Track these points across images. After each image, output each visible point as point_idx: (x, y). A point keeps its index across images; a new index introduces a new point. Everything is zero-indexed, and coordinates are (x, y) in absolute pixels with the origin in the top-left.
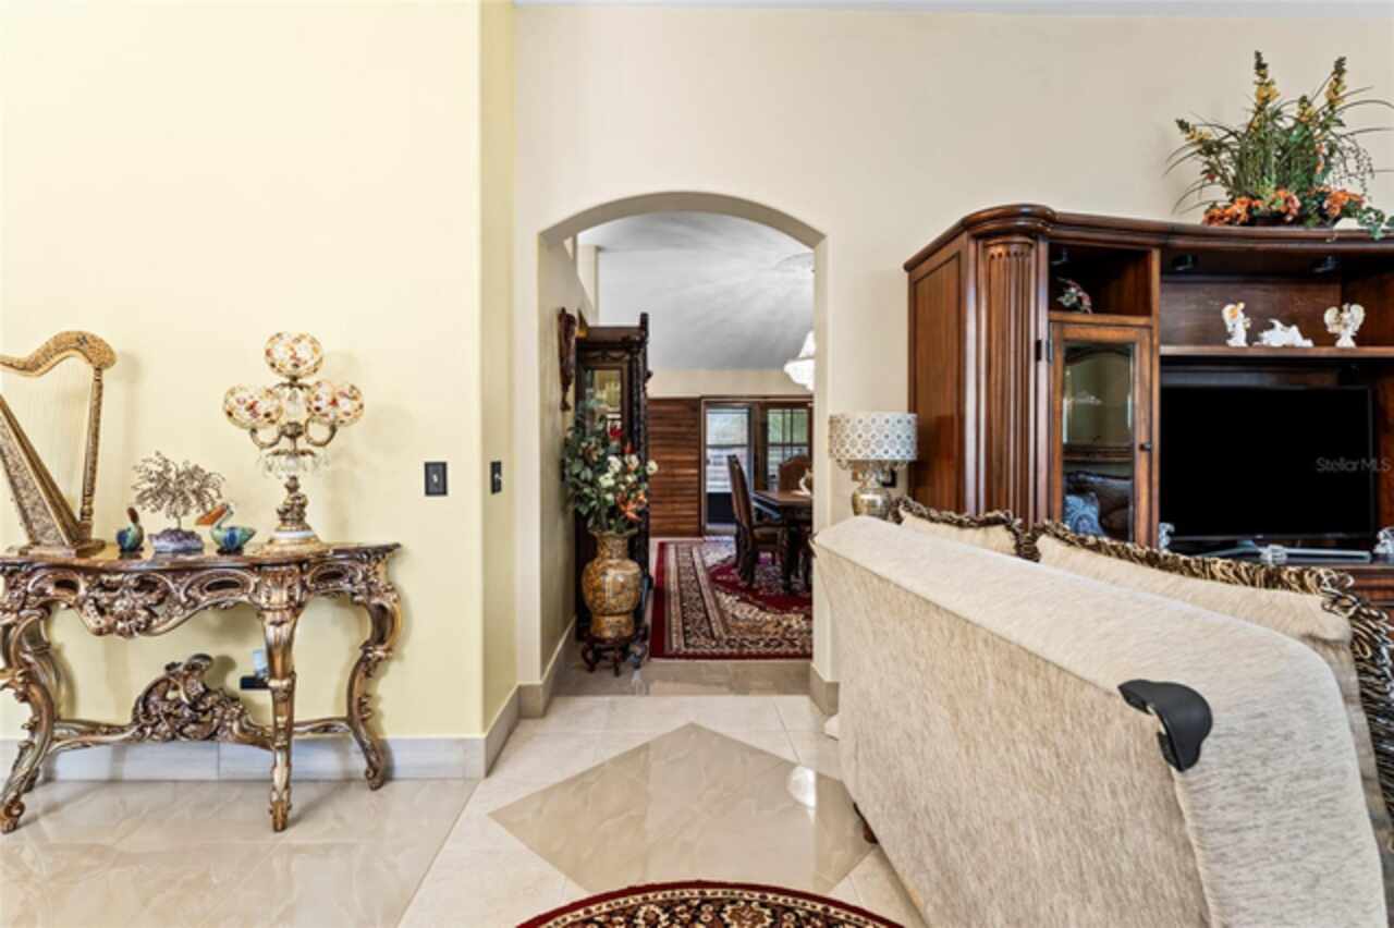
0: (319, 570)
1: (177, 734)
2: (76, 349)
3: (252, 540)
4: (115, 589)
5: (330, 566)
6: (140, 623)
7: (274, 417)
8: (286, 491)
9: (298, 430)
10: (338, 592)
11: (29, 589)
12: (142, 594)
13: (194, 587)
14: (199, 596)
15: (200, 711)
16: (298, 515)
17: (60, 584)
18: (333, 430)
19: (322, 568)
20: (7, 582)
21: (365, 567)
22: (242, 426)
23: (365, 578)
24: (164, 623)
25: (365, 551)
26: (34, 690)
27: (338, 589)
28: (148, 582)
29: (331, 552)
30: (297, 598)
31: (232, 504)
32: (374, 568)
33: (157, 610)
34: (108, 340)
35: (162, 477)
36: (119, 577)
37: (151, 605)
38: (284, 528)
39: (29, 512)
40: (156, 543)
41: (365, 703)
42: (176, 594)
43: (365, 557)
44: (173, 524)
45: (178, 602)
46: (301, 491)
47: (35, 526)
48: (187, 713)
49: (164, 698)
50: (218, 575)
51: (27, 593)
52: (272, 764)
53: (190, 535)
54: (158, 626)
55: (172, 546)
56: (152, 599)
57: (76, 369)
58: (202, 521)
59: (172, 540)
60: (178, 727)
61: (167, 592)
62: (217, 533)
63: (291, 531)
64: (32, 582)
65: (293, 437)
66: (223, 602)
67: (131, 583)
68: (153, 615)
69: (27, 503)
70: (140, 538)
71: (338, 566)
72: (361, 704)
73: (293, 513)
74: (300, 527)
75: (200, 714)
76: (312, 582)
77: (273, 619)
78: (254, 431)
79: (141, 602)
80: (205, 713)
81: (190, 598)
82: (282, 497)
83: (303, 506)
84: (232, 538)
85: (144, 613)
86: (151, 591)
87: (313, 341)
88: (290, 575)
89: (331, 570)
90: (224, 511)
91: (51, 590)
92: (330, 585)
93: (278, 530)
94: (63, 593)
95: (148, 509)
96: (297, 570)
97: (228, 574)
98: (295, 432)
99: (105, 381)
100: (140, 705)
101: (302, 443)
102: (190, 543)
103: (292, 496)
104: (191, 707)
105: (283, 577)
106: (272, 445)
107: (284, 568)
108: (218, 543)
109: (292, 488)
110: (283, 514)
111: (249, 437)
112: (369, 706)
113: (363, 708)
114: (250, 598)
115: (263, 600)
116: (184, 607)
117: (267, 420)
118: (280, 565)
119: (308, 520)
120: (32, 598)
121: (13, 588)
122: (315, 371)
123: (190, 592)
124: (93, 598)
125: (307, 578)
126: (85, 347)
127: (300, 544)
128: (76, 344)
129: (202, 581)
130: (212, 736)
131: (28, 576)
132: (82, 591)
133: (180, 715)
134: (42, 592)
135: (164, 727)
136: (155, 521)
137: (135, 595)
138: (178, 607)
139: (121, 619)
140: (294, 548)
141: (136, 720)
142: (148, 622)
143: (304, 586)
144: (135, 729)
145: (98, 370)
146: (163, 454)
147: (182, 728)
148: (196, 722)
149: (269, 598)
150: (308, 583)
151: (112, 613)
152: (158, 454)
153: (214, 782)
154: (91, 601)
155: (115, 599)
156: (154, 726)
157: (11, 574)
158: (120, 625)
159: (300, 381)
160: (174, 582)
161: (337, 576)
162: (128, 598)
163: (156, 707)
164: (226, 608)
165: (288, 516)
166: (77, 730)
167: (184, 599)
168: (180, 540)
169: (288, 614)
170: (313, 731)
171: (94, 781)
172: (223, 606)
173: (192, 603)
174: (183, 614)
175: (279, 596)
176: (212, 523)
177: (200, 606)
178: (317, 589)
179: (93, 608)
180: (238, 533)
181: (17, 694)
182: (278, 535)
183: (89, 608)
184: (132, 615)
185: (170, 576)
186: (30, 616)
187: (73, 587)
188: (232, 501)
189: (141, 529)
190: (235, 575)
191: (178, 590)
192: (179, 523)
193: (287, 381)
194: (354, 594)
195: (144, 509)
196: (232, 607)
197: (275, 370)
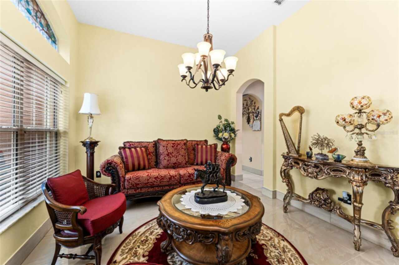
0: (371, 172)
1: (321, 206)
2: (297, 110)
3: (345, 159)
4: (308, 166)
5: (376, 171)
6: (315, 176)
7: (352, 123)
8: (357, 146)
9: (363, 126)
10: (379, 181)
11: (289, 162)
12: (315, 169)
13: (329, 169)
14: (330, 172)
15: (327, 203)
16: (362, 153)
17: (295, 163)
18: (378, 126)
19: (373, 172)
20: (285, 160)
21: (392, 175)
22: (341, 126)
23: (392, 178)
24: (321, 177)
25: (393, 169)
26: (289, 184)
27: (379, 180)
28: (317, 166)
29: (377, 167)
30: (364, 180)
31: (338, 148)
32: (396, 175)
33: (318, 173)
34: (303, 107)
35: (318, 140)
36: (310, 163)
37: (317, 172)
38: (357, 157)
39: (289, 146)
40: (316, 156)
41: (390, 223)
42: (324, 171)
43: (392, 171)
44: (320, 152)
45: (325, 172)
46: (363, 146)
47: (290, 149)
48: (323, 202)
49: (316, 196)
50: (336, 168)
51: (289, 163)
52: (354, 228)
53: (325, 155)
54: (319, 177)
55: (321, 158)
56: (317, 170)
57: (297, 114)
58: (329, 152)
59: (321, 156)
60: (321, 204)
61: (321, 169)
62: (334, 156)
63: (360, 158)
64: (290, 161)
65: (360, 129)
66: (337, 175)
67: (313, 165)
68: (318, 175)
69: (289, 144)
70: (312, 154)
71: (379, 172)
72: (388, 223)
73: (361, 152)
74: (363, 157)
75: (327, 204)
76: (369, 175)
77: (356, 185)
78: (345, 127)
79: (315, 171)
80: (328, 203)
81: (328, 172)
82: (356, 147)
83: (364, 150)
84: (339, 157)
85: (316, 174)
86: (317, 168)
87: (368, 98)
88: (362, 172)
89: (376, 173)
90: (336, 150)
91: (293, 163)
92: (376, 178)
93: (354, 157)
94: (296, 165)
95: (314, 147)
96: (364, 171)
97: (339, 168)
98: (361, 127)
99: (303, 117)
100: (311, 196)
101: (363, 130)
102: (325, 157)
103: (360, 147)
104: (324, 200)
105: (359, 172)
106: (351, 131)
107: (360, 169)
108: (334, 158)
109: (360, 144)
110: (357, 153)
111: (343, 129)
112: (392, 224)
113: (389, 225)
114: (346, 176)
115: (352, 178)
116: (326, 174)
117: (350, 124)
118: (358, 168)
119: (366, 155)
120: (290, 165)
121: (286, 162)
122: (369, 107)
123: (328, 171)
124: (303, 167)
125: (368, 174)
126: (299, 109)
127: (364, 162)
128: (297, 109)
129: (331, 168)
130: (331, 211)
131: (289, 160)
132: (301, 165)
133: (321, 201)
134: (291, 164)
135: (317, 203)
136: (316, 151)
137: (314, 169)
138: (324, 174)
139: (310, 174)
140: (362, 164)
141: (309, 199)
142: (317, 176)
143: (366, 177)
144: (309, 201)
145: (301, 114)
146: (319, 134)
147: (321, 205)
148: (325, 205)
149: (354, 178)
150: (368, 176)
151: (308, 172)
152: (317, 134)
153: (329, 223)
154: (302, 168)
155: (308, 168)
156: (314, 202)
157: (286, 159)
158: (310, 175)
159: (362, 111)
160: (323, 167)
161: (379, 175)
162: (311, 169)
163: (315, 197)
164: (338, 177)
165: (359, 153)
166: (296, 196)
167: (326, 172)
168: (323, 156)
169: (361, 184)
170: (367, 223)
171: (299, 209)
172: (337, 176)
173: (328, 174)
174: (326, 176)
175: (357, 178)
176: (332, 153)
177: (330, 175)
178: (371, 178)
179: (303, 169)
180: (340, 157)
181: (286, 184)
182: (355, 159)
183: (302, 169)
184: (312, 173)
185: (322, 165)
186: (289, 168)
187: (298, 164)
188: (338, 147)
189: (312, 152)
190: (342, 168)
191: (324, 169)
192: (322, 151)
193: (358, 111)
194: (386, 183)
195: (313, 147)
196: (340, 177)
197: (354, 108)
